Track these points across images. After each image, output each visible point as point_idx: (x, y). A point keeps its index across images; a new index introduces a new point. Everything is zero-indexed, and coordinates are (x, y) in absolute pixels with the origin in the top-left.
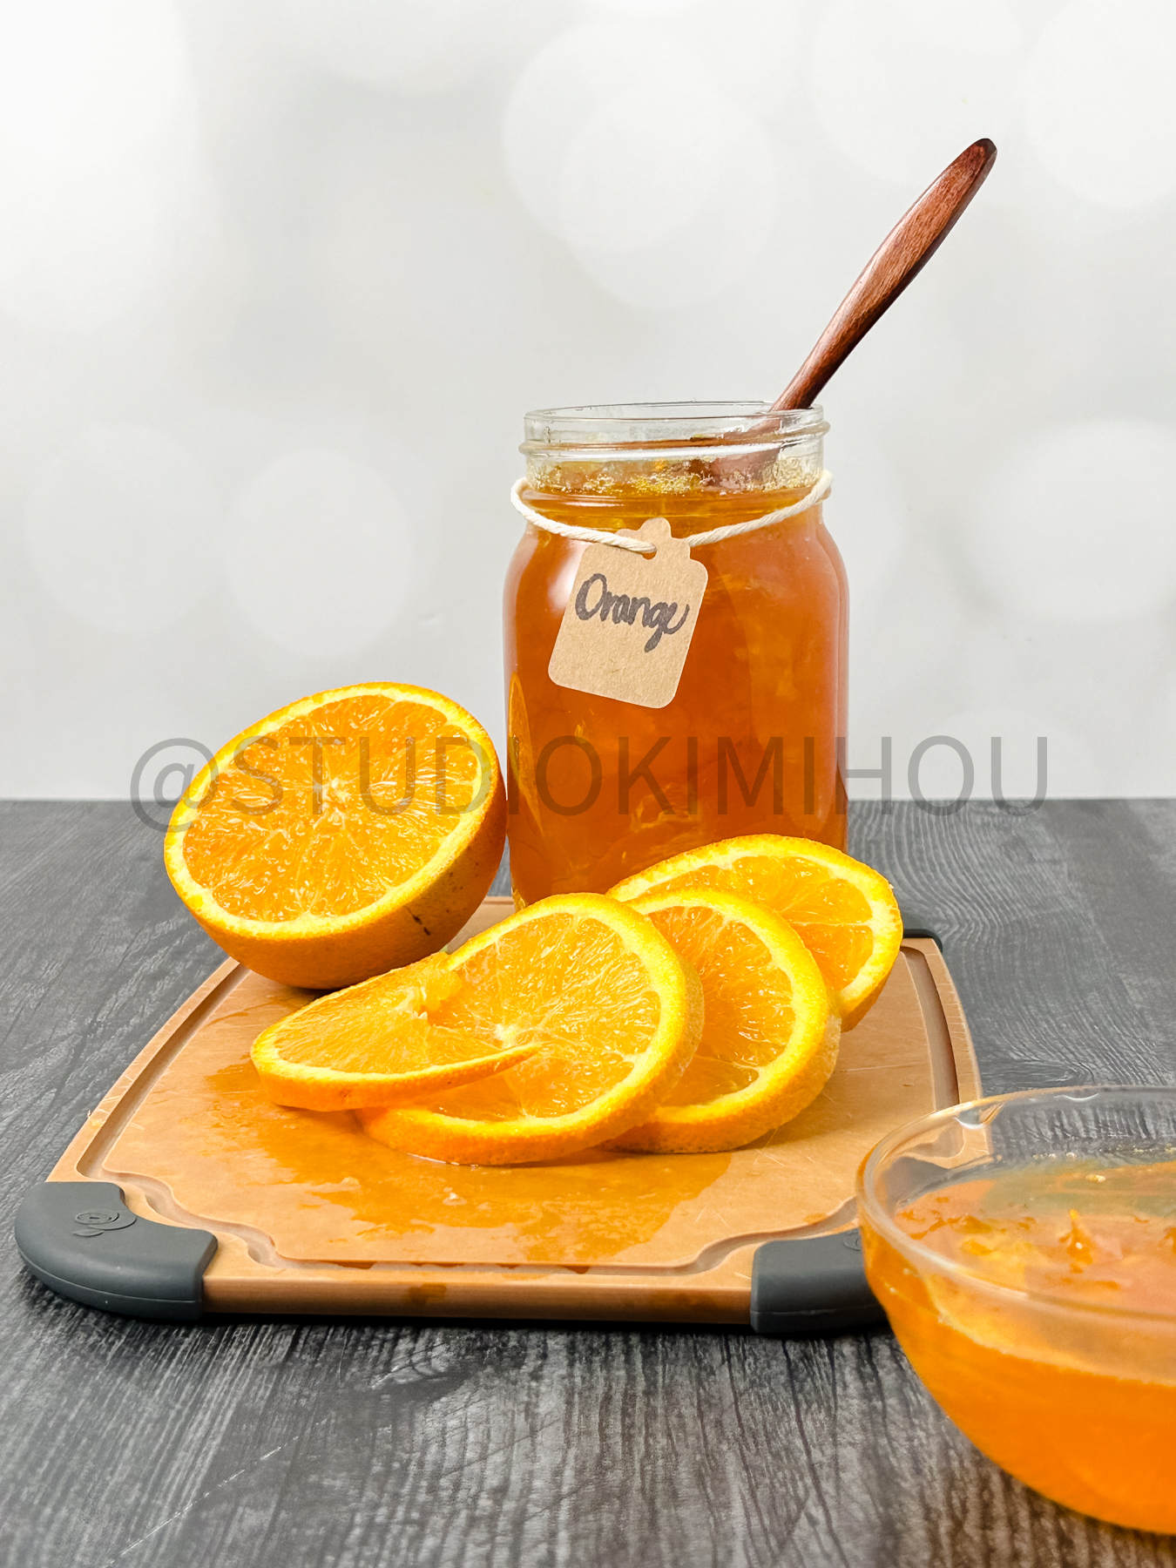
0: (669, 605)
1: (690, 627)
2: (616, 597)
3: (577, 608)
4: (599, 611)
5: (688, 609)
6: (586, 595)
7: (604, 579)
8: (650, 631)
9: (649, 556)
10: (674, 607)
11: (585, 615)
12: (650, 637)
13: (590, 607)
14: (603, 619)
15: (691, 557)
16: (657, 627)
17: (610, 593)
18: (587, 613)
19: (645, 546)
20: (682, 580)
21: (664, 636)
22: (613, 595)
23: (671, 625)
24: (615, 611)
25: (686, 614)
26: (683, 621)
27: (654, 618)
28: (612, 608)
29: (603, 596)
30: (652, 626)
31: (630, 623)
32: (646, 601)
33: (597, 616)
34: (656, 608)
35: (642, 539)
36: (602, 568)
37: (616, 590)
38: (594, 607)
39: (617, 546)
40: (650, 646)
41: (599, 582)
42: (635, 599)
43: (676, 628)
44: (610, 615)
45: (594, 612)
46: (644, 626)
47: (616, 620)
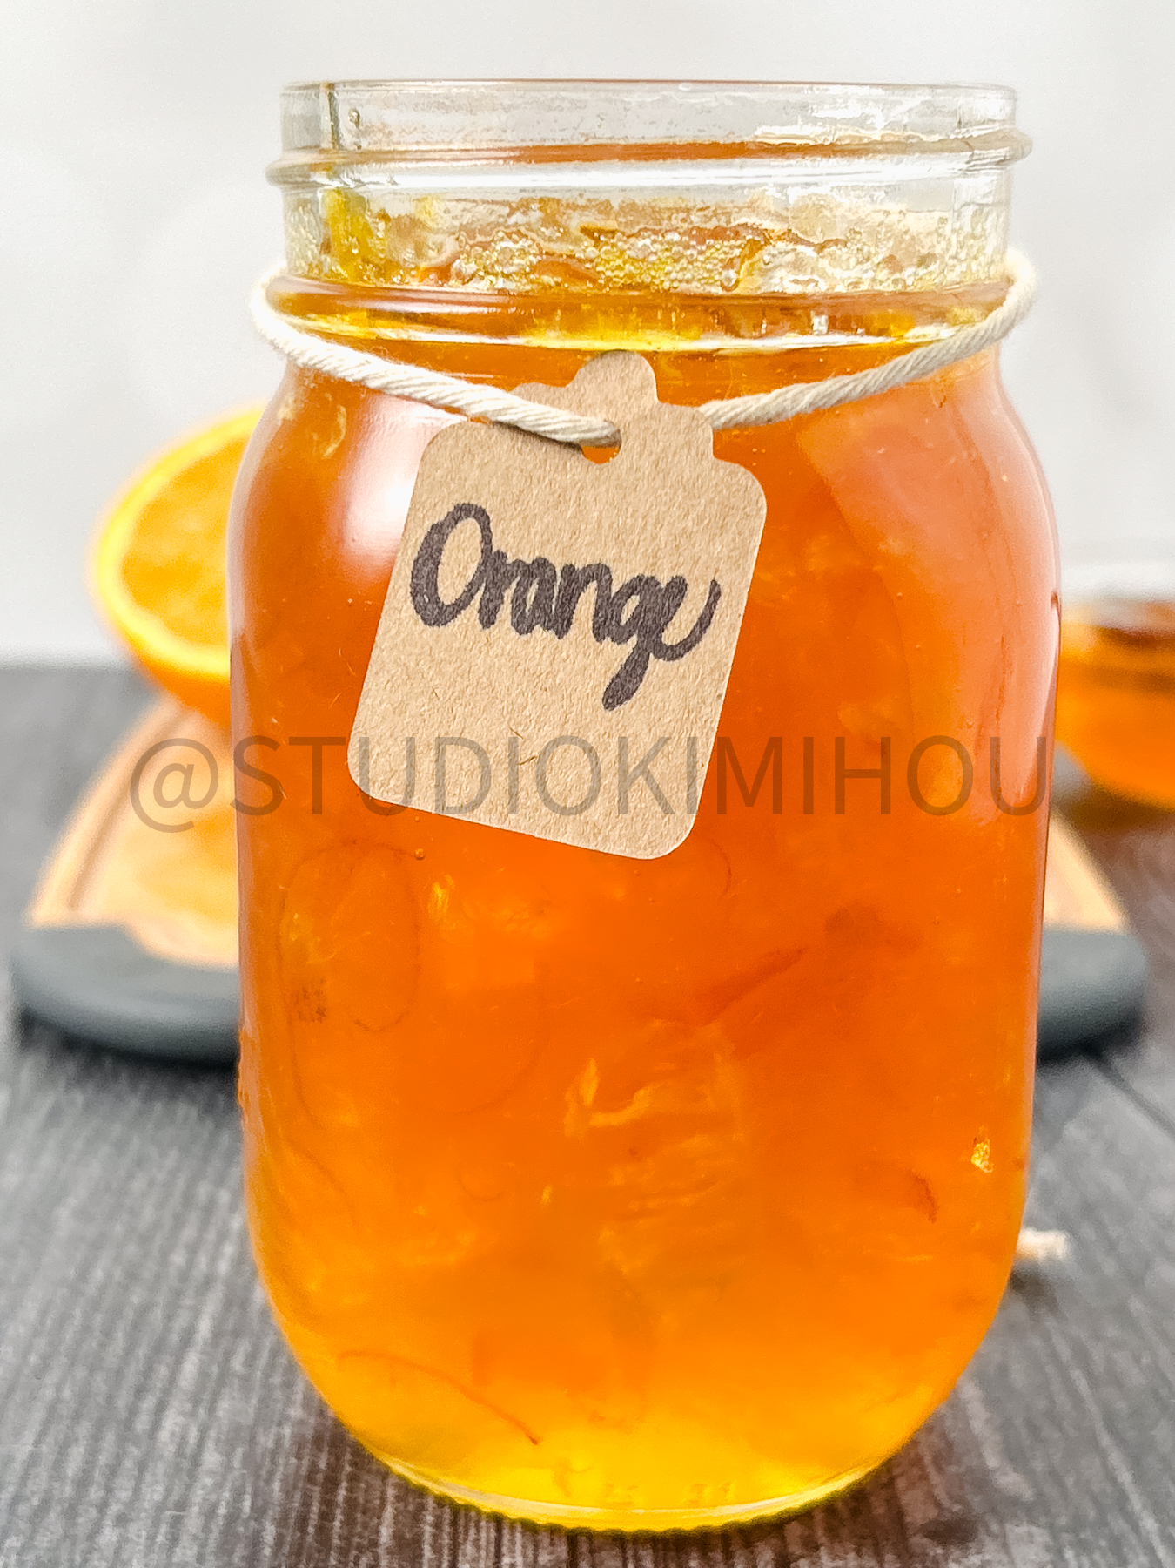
0: (664, 579)
1: (723, 641)
2: (518, 563)
3: (414, 595)
4: (476, 602)
5: (715, 592)
6: (437, 563)
7: (482, 516)
8: (618, 654)
9: (602, 449)
10: (678, 587)
11: (435, 613)
12: (616, 668)
13: (449, 591)
14: (488, 618)
15: (717, 454)
16: (634, 640)
17: (501, 555)
18: (442, 609)
19: (592, 424)
20: (693, 515)
21: (656, 666)
22: (510, 560)
23: (673, 635)
24: (518, 600)
25: (711, 606)
26: (704, 622)
27: (625, 618)
28: (508, 594)
29: (484, 563)
30: (620, 639)
31: (561, 633)
32: (600, 573)
33: (471, 614)
34: (630, 589)
35: (580, 407)
36: (476, 488)
37: (516, 546)
38: (461, 589)
39: (513, 428)
40: (619, 692)
41: (470, 526)
42: (569, 570)
43: (687, 645)
44: (505, 612)
45: (460, 605)
46: (599, 636)
47: (523, 625)
